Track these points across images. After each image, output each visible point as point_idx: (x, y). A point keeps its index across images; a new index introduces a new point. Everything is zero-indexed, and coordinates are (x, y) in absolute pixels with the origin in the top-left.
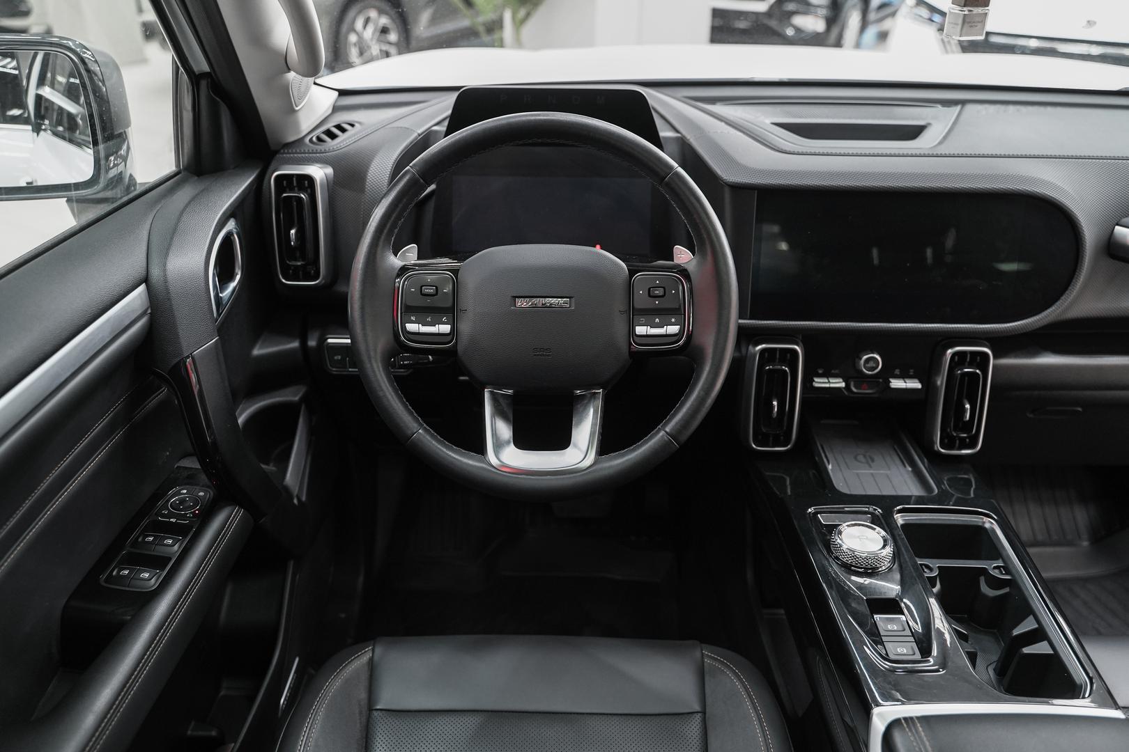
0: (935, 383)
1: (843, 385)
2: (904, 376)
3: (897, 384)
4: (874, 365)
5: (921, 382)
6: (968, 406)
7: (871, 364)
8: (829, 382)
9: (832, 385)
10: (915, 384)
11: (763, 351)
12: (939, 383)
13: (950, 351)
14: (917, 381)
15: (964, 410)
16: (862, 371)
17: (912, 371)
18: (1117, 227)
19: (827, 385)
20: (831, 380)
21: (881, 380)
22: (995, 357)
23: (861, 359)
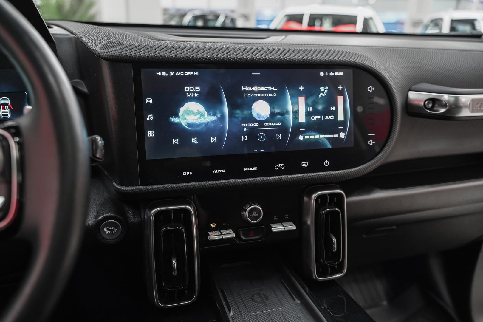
0: (306, 223)
1: (233, 235)
2: (281, 221)
3: (277, 228)
4: (257, 215)
5: (295, 224)
6: (334, 239)
7: (255, 214)
8: (222, 234)
9: (224, 237)
10: (291, 227)
11: (157, 214)
12: (309, 222)
13: (314, 196)
14: (291, 223)
15: (332, 243)
16: (248, 221)
17: (287, 215)
18: (410, 92)
19: (220, 237)
20: (224, 232)
21: (264, 227)
22: (347, 197)
23: (245, 211)
